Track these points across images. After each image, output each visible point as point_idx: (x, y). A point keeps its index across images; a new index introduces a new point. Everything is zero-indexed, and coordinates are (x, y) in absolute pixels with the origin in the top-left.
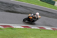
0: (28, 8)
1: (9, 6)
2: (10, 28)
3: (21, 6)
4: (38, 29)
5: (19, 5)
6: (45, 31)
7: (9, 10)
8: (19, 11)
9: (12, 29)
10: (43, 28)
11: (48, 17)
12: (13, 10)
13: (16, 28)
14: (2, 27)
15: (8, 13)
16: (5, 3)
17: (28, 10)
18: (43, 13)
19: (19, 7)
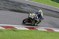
0: (36, 8)
1: (15, 5)
2: (12, 30)
3: (29, 5)
4: (45, 31)
5: (26, 4)
6: (53, 34)
7: (15, 9)
8: (26, 10)
9: (15, 31)
10: (51, 30)
11: (57, 18)
12: (19, 9)
13: (20, 29)
14: (3, 28)
15: (13, 12)
16: (11, 2)
17: (36, 10)
18: (52, 13)
19: (26, 6)
